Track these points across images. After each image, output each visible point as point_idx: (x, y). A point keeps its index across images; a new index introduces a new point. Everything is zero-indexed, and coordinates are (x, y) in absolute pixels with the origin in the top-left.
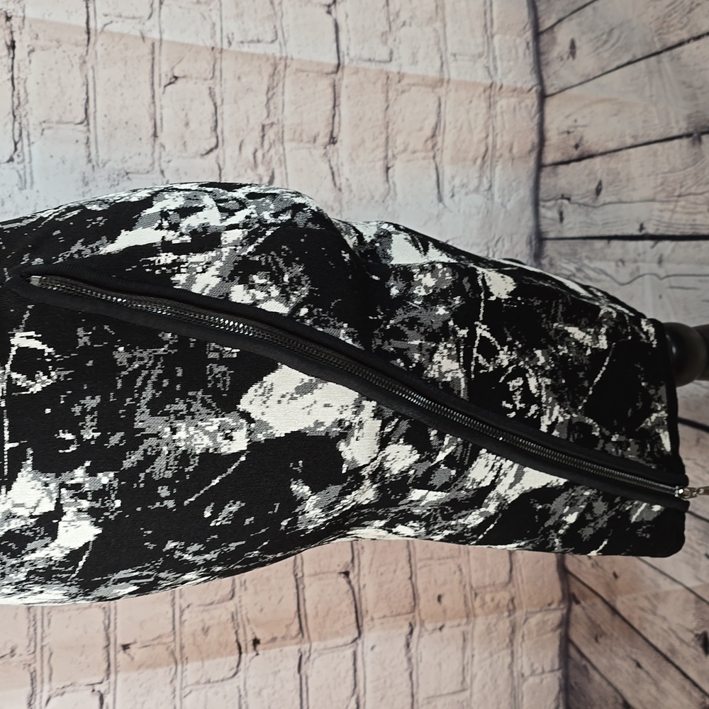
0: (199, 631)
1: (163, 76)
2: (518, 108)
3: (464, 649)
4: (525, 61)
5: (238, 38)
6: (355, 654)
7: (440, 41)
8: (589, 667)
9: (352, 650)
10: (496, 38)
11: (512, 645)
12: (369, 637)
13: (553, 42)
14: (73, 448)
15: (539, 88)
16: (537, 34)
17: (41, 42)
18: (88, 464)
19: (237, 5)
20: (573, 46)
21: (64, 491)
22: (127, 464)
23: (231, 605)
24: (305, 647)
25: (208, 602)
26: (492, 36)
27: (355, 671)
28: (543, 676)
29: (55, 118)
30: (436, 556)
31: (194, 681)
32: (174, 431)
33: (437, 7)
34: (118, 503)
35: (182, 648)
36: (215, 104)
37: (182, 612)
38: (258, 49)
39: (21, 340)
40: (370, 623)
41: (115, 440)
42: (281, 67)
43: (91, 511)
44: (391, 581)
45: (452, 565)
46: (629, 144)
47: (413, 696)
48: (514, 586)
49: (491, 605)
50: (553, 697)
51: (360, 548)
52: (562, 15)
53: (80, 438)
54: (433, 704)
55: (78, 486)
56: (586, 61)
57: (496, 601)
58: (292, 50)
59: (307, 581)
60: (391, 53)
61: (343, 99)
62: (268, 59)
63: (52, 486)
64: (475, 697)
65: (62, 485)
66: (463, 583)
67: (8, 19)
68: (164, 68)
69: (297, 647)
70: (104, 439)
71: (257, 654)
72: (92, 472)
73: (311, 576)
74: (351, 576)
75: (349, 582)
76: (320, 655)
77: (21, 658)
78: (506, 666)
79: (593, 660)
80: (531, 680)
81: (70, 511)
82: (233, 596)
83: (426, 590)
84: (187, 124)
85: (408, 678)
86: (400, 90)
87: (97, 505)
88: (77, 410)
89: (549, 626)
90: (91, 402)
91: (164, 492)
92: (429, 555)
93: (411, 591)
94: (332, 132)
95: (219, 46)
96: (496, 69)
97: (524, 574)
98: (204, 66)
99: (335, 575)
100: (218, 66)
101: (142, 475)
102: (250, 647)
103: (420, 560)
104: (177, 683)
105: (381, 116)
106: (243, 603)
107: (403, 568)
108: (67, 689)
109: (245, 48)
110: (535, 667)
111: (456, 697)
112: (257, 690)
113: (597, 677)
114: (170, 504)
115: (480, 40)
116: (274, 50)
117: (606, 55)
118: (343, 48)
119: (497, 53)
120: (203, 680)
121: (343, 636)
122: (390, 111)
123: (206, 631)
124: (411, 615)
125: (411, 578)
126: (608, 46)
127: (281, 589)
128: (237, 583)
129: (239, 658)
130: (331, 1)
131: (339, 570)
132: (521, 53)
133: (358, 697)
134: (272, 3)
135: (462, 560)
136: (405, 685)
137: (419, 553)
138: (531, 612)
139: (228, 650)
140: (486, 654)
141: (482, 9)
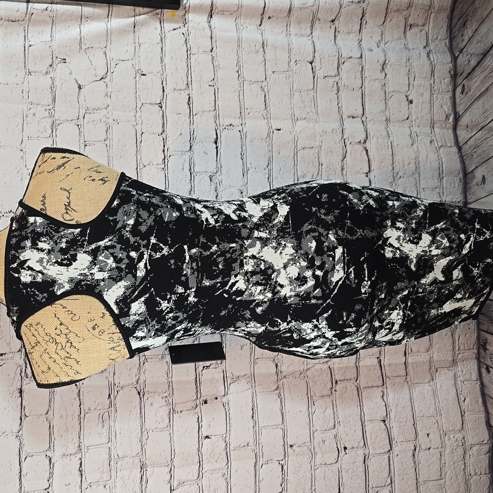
0: (321, 442)
3: (441, 459)
4: (459, 188)
6: (389, 458)
7: (417, 183)
9: (388, 455)
10: (445, 179)
11: (465, 460)
12: (396, 451)
13: (474, 177)
15: (464, 200)
16: (465, 175)
20: (484, 178)
23: (334, 431)
24: (367, 452)
25: (324, 429)
26: (443, 178)
27: (390, 465)
28: (481, 476)
30: (425, 416)
31: (319, 463)
33: (416, 168)
35: (314, 448)
37: (314, 433)
40: (396, 444)
44: (404, 426)
45: (433, 420)
47: (417, 480)
48: (464, 432)
49: (454, 440)
50: (486, 487)
51: (390, 410)
52: (477, 165)
54: (427, 484)
56: (491, 185)
57: (456, 438)
59: (366, 423)
64: (447, 483)
66: (439, 429)
69: (364, 452)
71: (346, 454)
73: (368, 421)
74: (386, 422)
75: (386, 425)
76: (374, 456)
77: (252, 447)
78: (462, 469)
80: (475, 477)
82: (335, 428)
83: (421, 431)
85: (414, 471)
89: (484, 451)
92: (422, 415)
93: (414, 430)
96: (443, 193)
97: (469, 427)
99: (379, 421)
102: (343, 450)
103: (418, 417)
104: (313, 464)
106: (339, 431)
107: (410, 420)
108: (269, 462)
110: (476, 471)
111: (438, 482)
112: (346, 470)
115: (436, 180)
119: (444, 186)
120: (323, 464)
121: (383, 449)
123: (324, 442)
124: (414, 442)
125: (414, 425)
127: (355, 426)
128: (336, 422)
129: (339, 454)
130: (368, 171)
131: (381, 419)
132: (457, 185)
133: (391, 478)
134: (342, 175)
135: (438, 418)
136: (413, 474)
137: (417, 414)
138: (473, 445)
139: (334, 451)
140: (452, 463)
141: (438, 166)
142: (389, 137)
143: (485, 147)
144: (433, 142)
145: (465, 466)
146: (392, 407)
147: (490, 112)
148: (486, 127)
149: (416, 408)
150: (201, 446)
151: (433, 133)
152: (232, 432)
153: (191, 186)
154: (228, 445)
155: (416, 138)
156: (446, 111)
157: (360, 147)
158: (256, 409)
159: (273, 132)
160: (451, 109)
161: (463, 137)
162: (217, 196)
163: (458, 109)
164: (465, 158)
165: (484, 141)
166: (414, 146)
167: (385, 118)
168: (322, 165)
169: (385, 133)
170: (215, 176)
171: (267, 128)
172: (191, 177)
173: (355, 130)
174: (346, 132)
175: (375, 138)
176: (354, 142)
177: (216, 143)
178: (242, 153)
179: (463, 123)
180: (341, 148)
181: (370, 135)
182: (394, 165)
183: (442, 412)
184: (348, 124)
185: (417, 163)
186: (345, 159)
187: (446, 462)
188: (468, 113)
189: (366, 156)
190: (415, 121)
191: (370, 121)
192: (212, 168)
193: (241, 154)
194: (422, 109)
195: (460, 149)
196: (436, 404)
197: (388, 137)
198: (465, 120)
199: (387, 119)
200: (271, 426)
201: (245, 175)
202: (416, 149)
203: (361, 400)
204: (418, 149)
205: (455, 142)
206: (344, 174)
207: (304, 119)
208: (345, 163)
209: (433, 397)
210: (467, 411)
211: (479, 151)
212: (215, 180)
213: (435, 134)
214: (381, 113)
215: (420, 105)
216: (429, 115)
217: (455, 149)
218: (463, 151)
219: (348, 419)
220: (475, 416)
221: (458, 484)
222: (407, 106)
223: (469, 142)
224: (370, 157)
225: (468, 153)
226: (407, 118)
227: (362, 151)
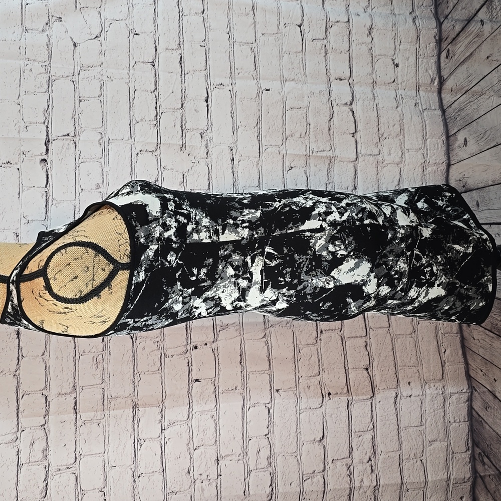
0: (306, 387)
1: (287, 167)
2: (436, 171)
3: (421, 407)
4: (442, 149)
5: (316, 150)
6: (372, 403)
7: (401, 145)
8: (483, 421)
9: (370, 402)
10: (428, 141)
11: (444, 407)
12: (378, 397)
13: (456, 139)
14: (283, 283)
15: (447, 161)
16: (448, 137)
17: (243, 158)
18: (287, 288)
19: (316, 137)
20: (466, 140)
21: (279, 294)
23: (318, 378)
24: (350, 398)
25: (309, 376)
26: (426, 140)
27: (372, 411)
28: (460, 424)
29: (248, 185)
30: (407, 365)
31: (304, 408)
32: (312, 280)
33: (401, 130)
35: (299, 393)
36: (307, 177)
37: (299, 379)
38: (324, 154)
39: (268, 249)
40: (378, 391)
42: (333, 160)
44: (387, 374)
45: (414, 369)
46: (490, 185)
47: (398, 425)
48: (444, 381)
49: (434, 388)
50: (465, 435)
51: (373, 359)
52: (460, 128)
53: (285, 280)
54: (408, 430)
55: (284, 294)
56: (472, 147)
57: (436, 387)
58: (337, 153)
59: (350, 371)
60: (380, 151)
61: (359, 171)
62: (328, 158)
63: (276, 293)
64: (427, 429)
66: (420, 378)
67: (232, 150)
68: (287, 164)
69: (347, 398)
71: (330, 399)
72: (288, 290)
73: (351, 369)
74: (369, 370)
75: (368, 373)
76: (357, 402)
77: (239, 391)
78: (442, 417)
79: (485, 419)
80: (454, 424)
82: (319, 374)
83: (403, 379)
84: (297, 185)
85: (396, 417)
86: (383, 166)
87: (289, 299)
88: (285, 272)
89: (462, 400)
90: (289, 270)
91: (309, 297)
92: (404, 365)
93: (396, 379)
94: (355, 185)
95: (308, 154)
96: (427, 154)
97: (449, 377)
98: (303, 162)
99: (362, 370)
100: (308, 162)
102: (327, 396)
103: (400, 366)
104: (298, 407)
105: (375, 177)
106: (323, 377)
107: (392, 369)
108: (256, 405)
109: (319, 154)
110: (455, 419)
111: (418, 428)
112: (330, 414)
113: (487, 427)
114: (310, 301)
115: (420, 142)
116: (330, 154)
117: (482, 144)
118: (359, 151)
119: (428, 147)
120: (308, 408)
121: (366, 395)
122: (379, 175)
123: (309, 387)
124: (396, 389)
125: (396, 374)
126: (483, 139)
127: (339, 373)
128: (321, 369)
129: (323, 400)
130: (354, 131)
131: (364, 367)
132: (440, 146)
133: (373, 423)
134: (330, 135)
135: (420, 368)
136: (394, 420)
137: (399, 363)
138: (453, 393)
139: (318, 396)
140: (432, 411)
141: (422, 129)
142: (375, 99)
143: (469, 110)
144: (417, 105)
145: (445, 413)
146: (375, 357)
147: (474, 77)
148: (470, 91)
149: (398, 358)
150: (191, 389)
151: (418, 96)
152: (220, 376)
153: (183, 142)
154: (217, 388)
155: (401, 101)
156: (431, 75)
157: (346, 109)
158: (244, 355)
159: (262, 93)
160: (436, 72)
161: (447, 100)
162: (207, 153)
163: (443, 74)
164: (448, 121)
165: (468, 104)
166: (399, 109)
167: (372, 81)
168: (310, 125)
169: (371, 96)
170: (206, 133)
171: (257, 88)
172: (182, 134)
173: (341, 91)
174: (333, 93)
175: (361, 100)
176: (341, 104)
177: (207, 101)
178: (232, 112)
179: (447, 87)
180: (328, 109)
181: (356, 98)
182: (379, 126)
183: (423, 363)
184: (335, 85)
185: (402, 125)
186: (332, 120)
187: (427, 409)
188: (452, 77)
189: (353, 117)
190: (401, 84)
191: (357, 83)
192: (203, 125)
193: (231, 113)
194: (407, 72)
195: (443, 112)
196: (418, 354)
197: (373, 100)
198: (449, 84)
199: (374, 81)
200: (258, 371)
201: (235, 132)
202: (400, 112)
203: (345, 349)
204: (402, 111)
205: (439, 105)
206: (331, 134)
207: (293, 80)
208: (332, 123)
209: (414, 348)
210: (447, 362)
211: (463, 114)
212: (206, 137)
213: (420, 97)
214: (368, 77)
215: (406, 69)
216: (414, 79)
217: (439, 112)
218: (446, 114)
219: (332, 367)
220: (454, 366)
221: (438, 431)
222: (394, 69)
223: (453, 106)
224: (356, 118)
225: (452, 115)
226: (393, 81)
227: (348, 112)
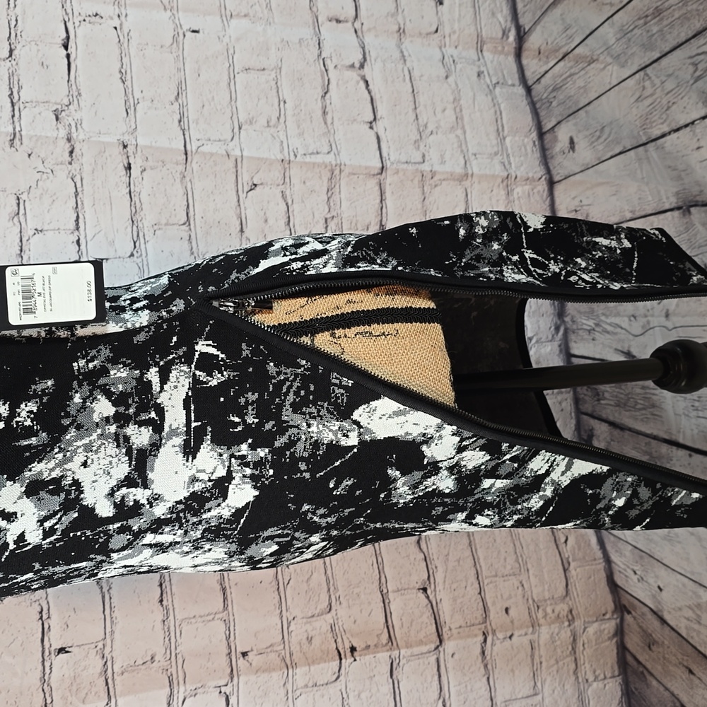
0: (304, 641)
1: (245, 184)
2: (531, 194)
3: (532, 656)
4: (534, 156)
5: (301, 151)
6: (438, 661)
7: (462, 145)
8: (645, 672)
9: (435, 657)
10: (508, 140)
11: (575, 653)
12: (449, 646)
13: (555, 139)
14: (239, 428)
15: (548, 176)
16: (541, 135)
17: (150, 163)
18: (250, 441)
19: (299, 127)
20: (572, 142)
21: (233, 460)
22: (277, 444)
23: (329, 618)
24: (395, 653)
25: (310, 615)
26: (504, 138)
27: (440, 676)
28: (606, 682)
29: (164, 221)
30: (500, 574)
31: (303, 685)
32: (309, 426)
33: (457, 118)
34: (271, 472)
35: (291, 655)
36: (287, 204)
37: (289, 624)
38: (318, 159)
39: (203, 347)
40: (449, 633)
41: (269, 426)
42: (337, 172)
43: (252, 477)
44: (463, 597)
45: (514, 581)
46: (628, 219)
47: (492, 700)
48: (571, 599)
49: (553, 616)
50: (616, 701)
51: (434, 567)
52: (560, 118)
53: (244, 422)
55: (243, 457)
56: (585, 153)
57: (556, 612)
58: (344, 158)
59: (391, 596)
60: (424, 156)
61: (388, 195)
62: (326, 167)
63: (225, 456)
64: (547, 701)
65: (232, 456)
66: (526, 597)
67: (125, 147)
68: (245, 178)
69: (388, 654)
70: (261, 424)
71: (355, 660)
72: (253, 447)
73: (394, 592)
74: (429, 592)
75: (428, 597)
76: (408, 661)
77: (161, 664)
78: (571, 672)
79: (649, 666)
80: (595, 684)
81: (237, 476)
82: (330, 610)
83: (494, 603)
84: (266, 221)
85: (486, 683)
86: (433, 184)
87: (257, 473)
88: (242, 400)
89: (606, 635)
90: (252, 397)
91: (303, 466)
92: (494, 573)
93: (481, 604)
94: (381, 221)
95: (287, 158)
96: (510, 164)
97: (578, 589)
98: (276, 174)
99: (415, 591)
100: (287, 174)
101: (288, 453)
102: (349, 654)
103: (486, 578)
104: (289, 686)
105: (420, 206)
106: (339, 615)
107: (472, 585)
108: (199, 691)
109: (308, 159)
110: (597, 673)
111: (530, 701)
112: (356, 693)
113: (654, 683)
114: (307, 475)
115: (494, 142)
116: (330, 159)
117: (601, 147)
118: (385, 154)
119: (510, 151)
120: (310, 684)
121: (426, 644)
122: (427, 201)
123: (310, 640)
124: (483, 626)
125: (480, 593)
126: (601, 140)
127: (369, 603)
128: (333, 598)
129: (340, 663)
130: (372, 118)
131: (417, 586)
132: (529, 150)
133: (444, 701)
134: (326, 123)
135: (523, 577)
136: (484, 689)
137: (485, 572)
138: (589, 622)
139: (330, 656)
140: (553, 661)
141: (494, 118)
142: (405, 61)
143: (570, 89)
144: (482, 76)
145: (576, 665)
146: (438, 562)
147: (574, 30)
148: (571, 55)
149: (481, 561)
150: (47, 671)
151: (482, 60)
152: (117, 635)
153: (14, 129)
154: (109, 664)
155: (453, 67)
156: (503, 22)
157: (354, 75)
158: (167, 583)
159: (184, 36)
160: (509, 18)
161: (532, 70)
162: (71, 152)
163: (522, 21)
164: (538, 106)
165: (569, 79)
166: (451, 79)
167: (396, 28)
168: (285, 102)
169: (397, 55)
170: (67, 112)
171: (172, 26)
172: (13, 110)
173: (341, 43)
174: (325, 45)
175: (379, 60)
176: (342, 66)
177: (66, 47)
178: (123, 71)
179: (532, 46)
180: (319, 74)
181: (370, 56)
182: (418, 111)
183: (529, 566)
184: (327, 30)
185: (458, 110)
186: (328, 96)
187: (543, 659)
188: (539, 28)
189: (367, 92)
190: (450, 36)
191: (369, 30)
192: (60, 94)
193: (120, 72)
194: (460, 15)
195: (529, 90)
196: (518, 551)
197: (402, 61)
198: (534, 41)
199: (400, 29)
200: (201, 617)
201: (131, 112)
202: (453, 86)
203: (378, 552)
204: (457, 85)
205: (519, 79)
206: (329, 121)
207: (245, 16)
208: (328, 102)
209: (510, 538)
210: (573, 561)
211: (561, 96)
212: (68, 118)
213: (485, 62)
214: (389, 18)
215: (457, 9)
216: (473, 28)
217: (521, 90)
218: (534, 93)
219: (356, 590)
220: (587, 568)
221: (566, 701)
222: (434, 8)
223: (543, 80)
224: (373, 94)
225: (544, 97)
226: (435, 29)
227: (358, 83)
